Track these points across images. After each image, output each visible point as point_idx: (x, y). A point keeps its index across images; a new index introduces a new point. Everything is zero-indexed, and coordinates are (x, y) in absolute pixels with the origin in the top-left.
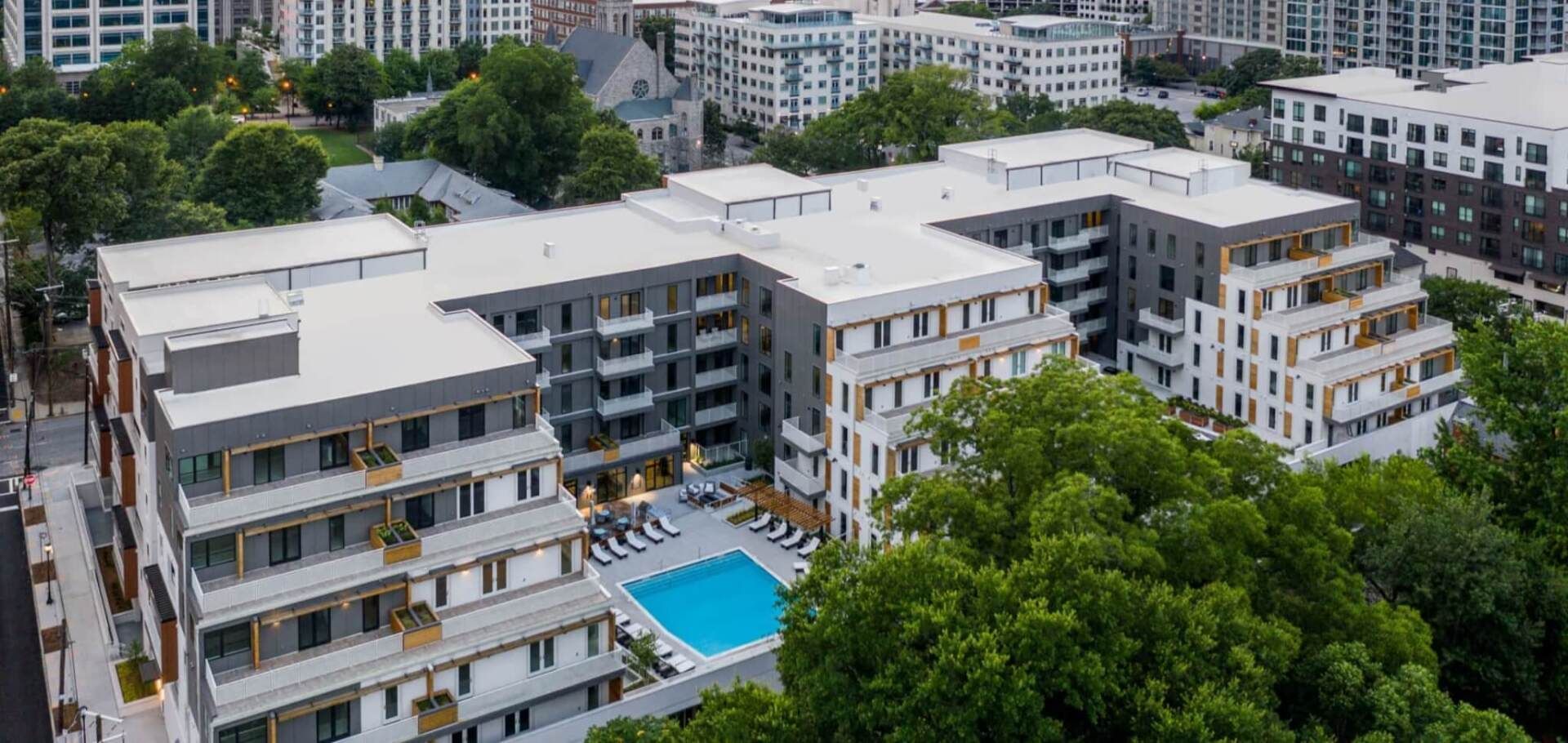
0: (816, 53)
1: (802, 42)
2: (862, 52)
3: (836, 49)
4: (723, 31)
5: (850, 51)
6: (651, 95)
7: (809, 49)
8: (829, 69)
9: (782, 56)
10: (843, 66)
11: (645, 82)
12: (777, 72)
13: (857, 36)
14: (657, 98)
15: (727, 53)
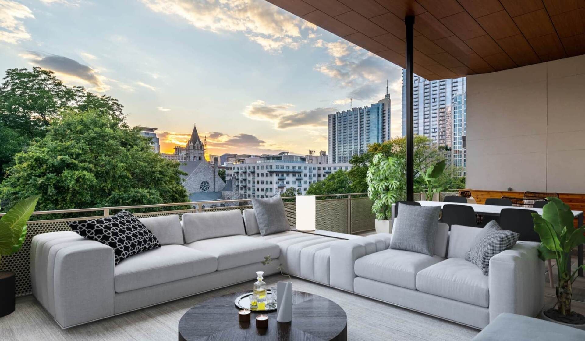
0: (291, 175)
1: (285, 169)
2: (310, 176)
3: (300, 173)
4: (247, 168)
5: (305, 175)
6: (211, 190)
7: (288, 173)
8: (297, 182)
9: (276, 175)
10: (302, 182)
11: (207, 183)
12: (274, 182)
13: (308, 168)
14: (214, 192)
15: (250, 178)
